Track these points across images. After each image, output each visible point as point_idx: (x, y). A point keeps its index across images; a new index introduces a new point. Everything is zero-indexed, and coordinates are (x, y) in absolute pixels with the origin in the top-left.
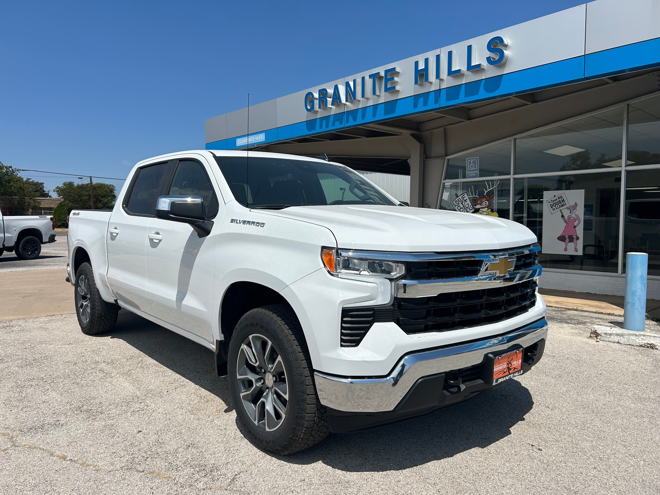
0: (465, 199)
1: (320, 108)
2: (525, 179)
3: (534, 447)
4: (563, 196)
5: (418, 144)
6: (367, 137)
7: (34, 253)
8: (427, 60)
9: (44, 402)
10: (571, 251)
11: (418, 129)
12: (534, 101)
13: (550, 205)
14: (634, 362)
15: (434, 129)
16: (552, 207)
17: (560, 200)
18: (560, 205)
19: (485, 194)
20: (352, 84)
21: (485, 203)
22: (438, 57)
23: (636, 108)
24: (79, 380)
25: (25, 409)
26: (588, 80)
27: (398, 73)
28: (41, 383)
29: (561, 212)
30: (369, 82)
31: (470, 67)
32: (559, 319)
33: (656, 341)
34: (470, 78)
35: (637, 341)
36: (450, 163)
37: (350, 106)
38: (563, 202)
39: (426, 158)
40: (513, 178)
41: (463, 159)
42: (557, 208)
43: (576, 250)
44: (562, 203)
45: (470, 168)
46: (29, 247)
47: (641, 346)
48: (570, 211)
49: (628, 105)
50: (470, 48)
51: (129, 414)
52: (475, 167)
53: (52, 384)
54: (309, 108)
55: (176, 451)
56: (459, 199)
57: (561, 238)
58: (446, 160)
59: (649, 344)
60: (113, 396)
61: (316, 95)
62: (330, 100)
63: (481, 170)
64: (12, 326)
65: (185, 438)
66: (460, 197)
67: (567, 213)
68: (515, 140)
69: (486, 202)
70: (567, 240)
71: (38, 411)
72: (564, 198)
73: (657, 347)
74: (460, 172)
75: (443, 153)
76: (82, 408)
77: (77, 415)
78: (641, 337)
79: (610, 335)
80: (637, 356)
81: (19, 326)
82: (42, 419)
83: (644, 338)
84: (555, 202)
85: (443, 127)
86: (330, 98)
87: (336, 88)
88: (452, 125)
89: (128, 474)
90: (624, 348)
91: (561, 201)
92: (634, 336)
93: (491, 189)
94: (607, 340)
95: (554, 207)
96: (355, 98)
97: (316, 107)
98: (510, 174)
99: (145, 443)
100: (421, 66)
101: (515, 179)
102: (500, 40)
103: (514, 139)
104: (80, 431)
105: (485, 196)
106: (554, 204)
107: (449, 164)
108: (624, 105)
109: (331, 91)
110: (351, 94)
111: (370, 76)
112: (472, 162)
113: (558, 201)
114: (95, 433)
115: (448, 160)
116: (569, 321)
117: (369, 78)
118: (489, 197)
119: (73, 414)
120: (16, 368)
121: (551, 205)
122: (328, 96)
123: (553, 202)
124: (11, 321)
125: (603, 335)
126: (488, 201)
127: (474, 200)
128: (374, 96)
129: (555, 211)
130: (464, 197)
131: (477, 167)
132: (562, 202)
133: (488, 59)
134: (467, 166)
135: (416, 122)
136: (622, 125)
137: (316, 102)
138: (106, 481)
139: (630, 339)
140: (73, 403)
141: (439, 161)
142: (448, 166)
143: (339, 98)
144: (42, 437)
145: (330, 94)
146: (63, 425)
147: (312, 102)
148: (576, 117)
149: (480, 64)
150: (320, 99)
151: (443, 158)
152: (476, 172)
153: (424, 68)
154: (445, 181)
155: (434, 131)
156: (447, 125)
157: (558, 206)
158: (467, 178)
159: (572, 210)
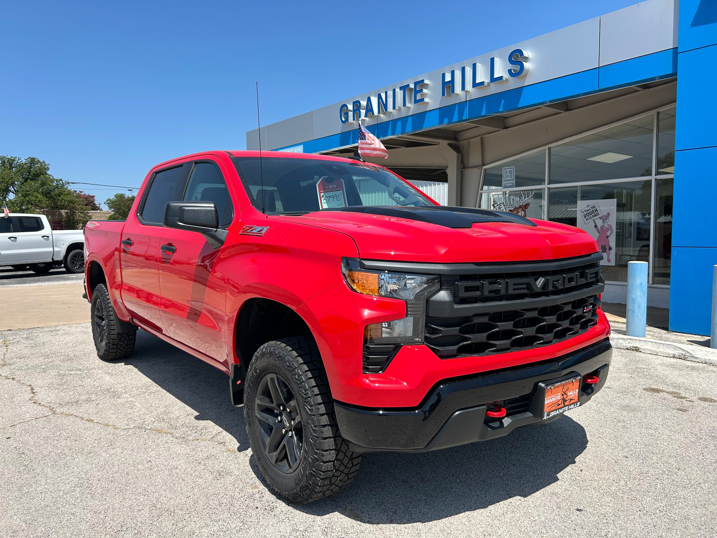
0: (501, 209)
1: (354, 119)
4: (596, 205)
5: (456, 153)
6: (407, 147)
7: (81, 267)
8: (453, 72)
9: (80, 386)
11: (456, 139)
12: (568, 110)
13: (584, 215)
15: (471, 138)
16: (585, 217)
17: (593, 209)
19: (521, 204)
20: (383, 95)
21: (521, 214)
22: (463, 69)
24: (111, 371)
26: (603, 91)
27: (428, 84)
29: (595, 222)
30: (399, 93)
31: (493, 79)
33: (640, 345)
34: (495, 89)
36: (487, 172)
37: (383, 118)
38: (596, 211)
39: (464, 168)
41: (500, 167)
43: (609, 261)
44: (595, 213)
45: (506, 178)
46: (77, 261)
47: (628, 349)
48: (603, 220)
49: (658, 113)
50: (492, 60)
51: (146, 394)
52: (511, 177)
54: (343, 119)
55: (178, 417)
58: (483, 170)
59: (634, 347)
60: (136, 382)
61: (350, 107)
62: (363, 112)
63: (517, 180)
64: (58, 330)
65: (187, 410)
66: (497, 208)
67: (599, 223)
68: (550, 149)
70: (600, 250)
71: (74, 392)
72: (597, 207)
73: (641, 350)
81: (64, 330)
82: (77, 397)
83: (631, 341)
84: (588, 212)
86: (364, 109)
87: (369, 100)
88: (488, 134)
89: (139, 430)
91: (594, 211)
93: (527, 199)
95: (587, 217)
96: (386, 110)
97: (351, 119)
98: (544, 184)
99: (155, 413)
100: (448, 78)
101: (549, 189)
102: (520, 52)
103: (549, 147)
104: (106, 405)
106: (588, 214)
108: (654, 112)
109: (364, 103)
110: (383, 106)
111: (401, 88)
112: (508, 171)
113: (591, 210)
114: (118, 406)
115: (485, 170)
117: (400, 90)
118: (525, 207)
120: (60, 363)
122: (361, 108)
123: (586, 212)
124: (57, 326)
126: (523, 211)
128: (405, 108)
129: (588, 221)
130: (500, 207)
131: (513, 177)
133: (510, 71)
134: (504, 176)
135: (454, 131)
136: (652, 132)
137: (351, 114)
138: (121, 434)
139: (618, 343)
141: (476, 171)
142: (485, 174)
143: (372, 110)
144: (77, 408)
145: (363, 107)
146: (93, 401)
147: (347, 114)
148: (608, 125)
149: (502, 76)
150: (354, 111)
151: (480, 168)
152: (512, 182)
153: (450, 80)
154: (481, 192)
155: (472, 140)
156: (483, 135)
157: (592, 216)
158: (504, 188)
159: (605, 219)
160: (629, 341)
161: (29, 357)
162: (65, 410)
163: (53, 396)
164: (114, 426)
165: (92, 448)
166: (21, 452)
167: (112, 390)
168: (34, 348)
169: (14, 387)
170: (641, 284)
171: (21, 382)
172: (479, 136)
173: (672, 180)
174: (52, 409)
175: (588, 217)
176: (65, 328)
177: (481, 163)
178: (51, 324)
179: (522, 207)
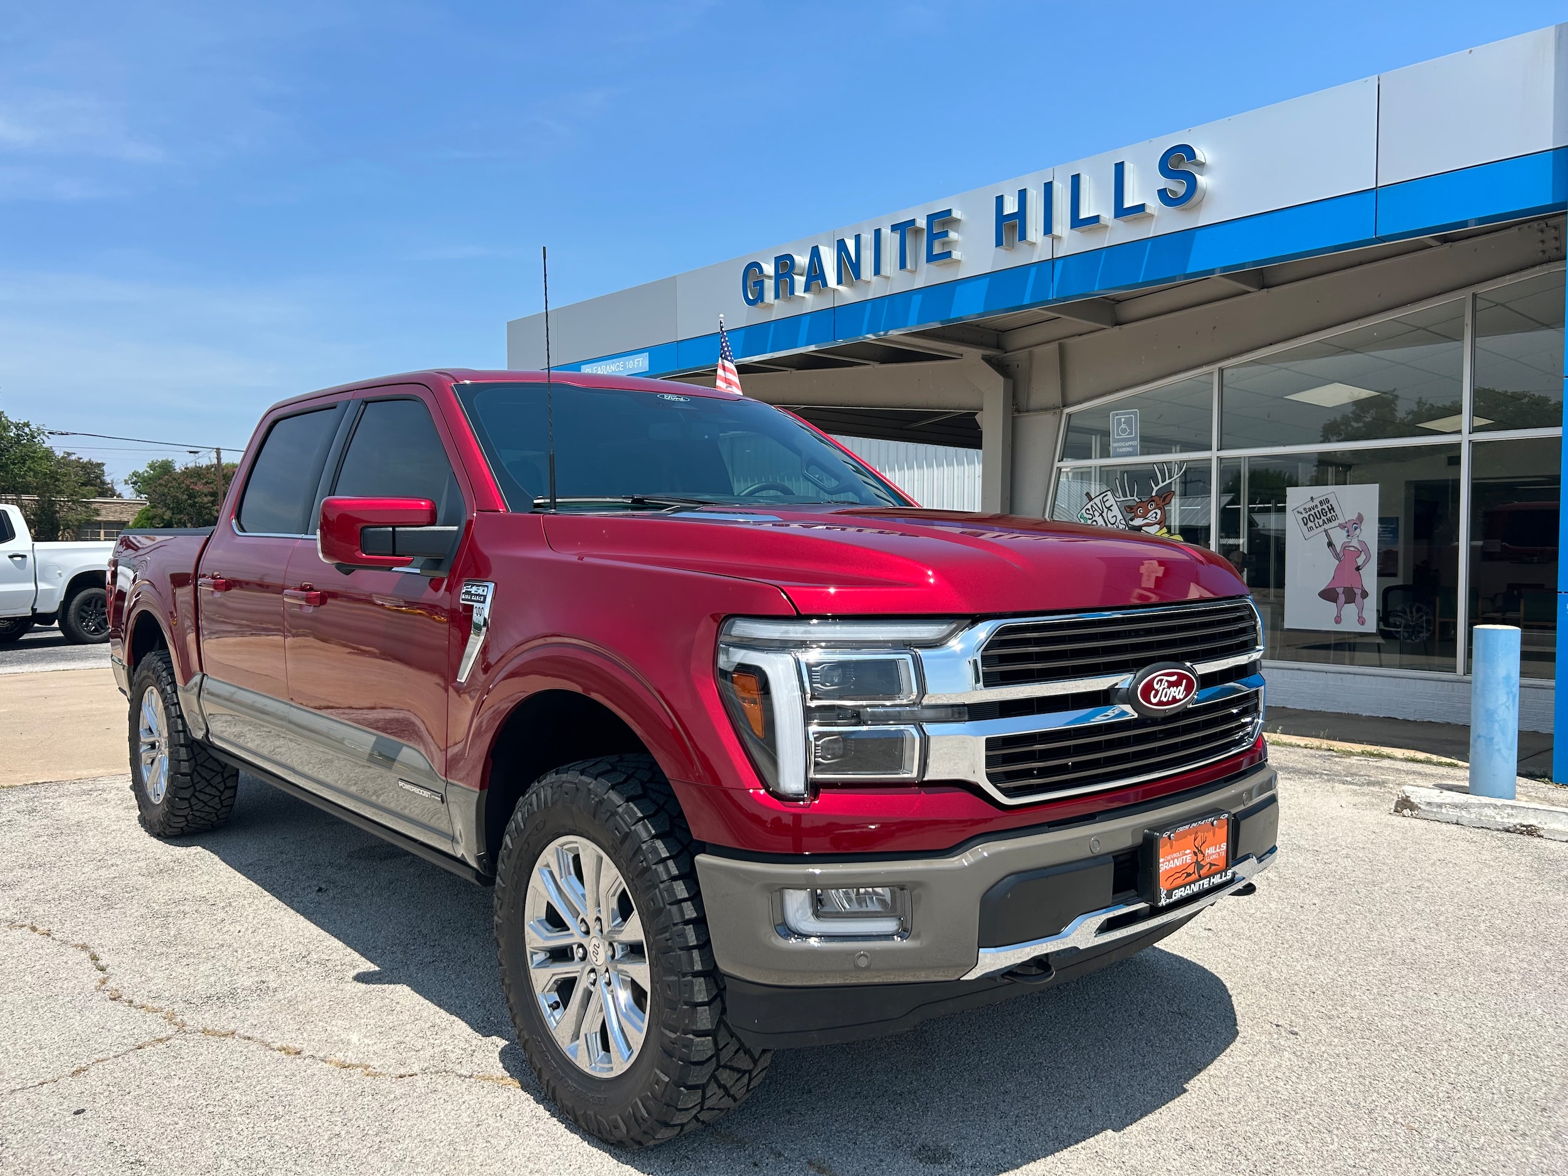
0: (1108, 504)
1: (777, 296)
2: (1243, 459)
3: (1280, 1028)
4: (1331, 498)
5: (999, 380)
6: (882, 363)
7: (102, 628)
8: (1023, 194)
9: (223, 945)
11: (999, 346)
12: (1264, 286)
13: (1303, 519)
14: (1492, 863)
15: (1036, 345)
16: (1306, 524)
17: (1325, 507)
19: (1154, 494)
20: (851, 244)
21: (1155, 515)
22: (1049, 187)
23: (1492, 302)
25: (185, 961)
26: (1385, 242)
27: (959, 220)
28: (204, 907)
29: (1328, 535)
30: (891, 241)
31: (1120, 211)
32: (1326, 774)
33: (1539, 820)
34: (1120, 233)
35: (1499, 818)
36: (1073, 422)
37: (847, 294)
38: (1332, 511)
39: (1018, 411)
40: (1217, 457)
41: (1104, 412)
42: (1317, 525)
43: (1362, 621)
44: (1329, 515)
45: (1118, 435)
46: (91, 615)
47: (1507, 831)
48: (1348, 532)
49: (1474, 296)
50: (1120, 168)
52: (1131, 433)
53: (230, 910)
54: (751, 297)
56: (1094, 505)
57: (1328, 595)
58: (1064, 416)
59: (1524, 826)
62: (800, 281)
63: (1143, 439)
66: (1097, 500)
67: (1339, 537)
68: (1221, 370)
69: (1155, 513)
70: (1342, 598)
71: (214, 965)
72: (1333, 502)
73: (1542, 833)
74: (1095, 443)
75: (1055, 397)
76: (308, 958)
77: (301, 970)
78: (1506, 811)
79: (1440, 806)
80: (1498, 850)
82: (227, 979)
83: (1514, 812)
84: (1312, 512)
85: (1057, 342)
86: (801, 275)
87: (815, 252)
88: (1077, 337)
89: (441, 1081)
90: (1468, 833)
91: (1327, 510)
92: (1491, 807)
93: (1168, 481)
94: (1433, 818)
95: (1310, 524)
96: (857, 274)
97: (769, 295)
98: (1210, 449)
100: (1011, 207)
101: (1220, 459)
102: (1187, 151)
103: (1219, 368)
105: (1153, 499)
106: (1311, 517)
107: (1070, 425)
108: (1466, 294)
109: (802, 260)
110: (849, 268)
111: (894, 228)
112: (1123, 420)
113: (1320, 509)
114: (350, 1005)
115: (1069, 415)
116: (1349, 779)
117: (892, 231)
118: (1164, 500)
119: (293, 969)
121: (1305, 519)
122: (796, 271)
123: (1309, 513)
125: (1423, 807)
126: (1160, 509)
127: (1129, 507)
128: (903, 272)
129: (1312, 533)
130: (1105, 499)
131: (1136, 433)
132: (1328, 513)
133: (1162, 193)
134: (1113, 431)
135: (996, 330)
136: (1460, 338)
137: (769, 284)
138: (397, 1094)
139: (1481, 815)
140: (285, 946)
141: (1048, 418)
142: (1069, 428)
143: (822, 276)
144: (238, 1012)
145: (800, 266)
146: (275, 990)
147: (760, 284)
148: (1359, 321)
149: (1143, 205)
150: (778, 277)
151: (1058, 411)
152: (1132, 443)
153: (1016, 210)
154: (1060, 464)
155: (1037, 350)
156: (1066, 338)
157: (1321, 522)
158: (1113, 457)
159: (1351, 530)
160: (1509, 810)
161: (53, 865)
162: (208, 1018)
163: (159, 979)
164: (367, 1067)
165: (334, 1141)
166: (132, 1159)
167: (315, 956)
168: (59, 839)
169: (40, 951)
170: (1508, 678)
171: (56, 937)
172: (1055, 341)
173: (1558, 440)
174: (170, 1018)
175: (1312, 524)
176: (118, 784)
177: (1059, 402)
178: (78, 773)
179: (1157, 499)
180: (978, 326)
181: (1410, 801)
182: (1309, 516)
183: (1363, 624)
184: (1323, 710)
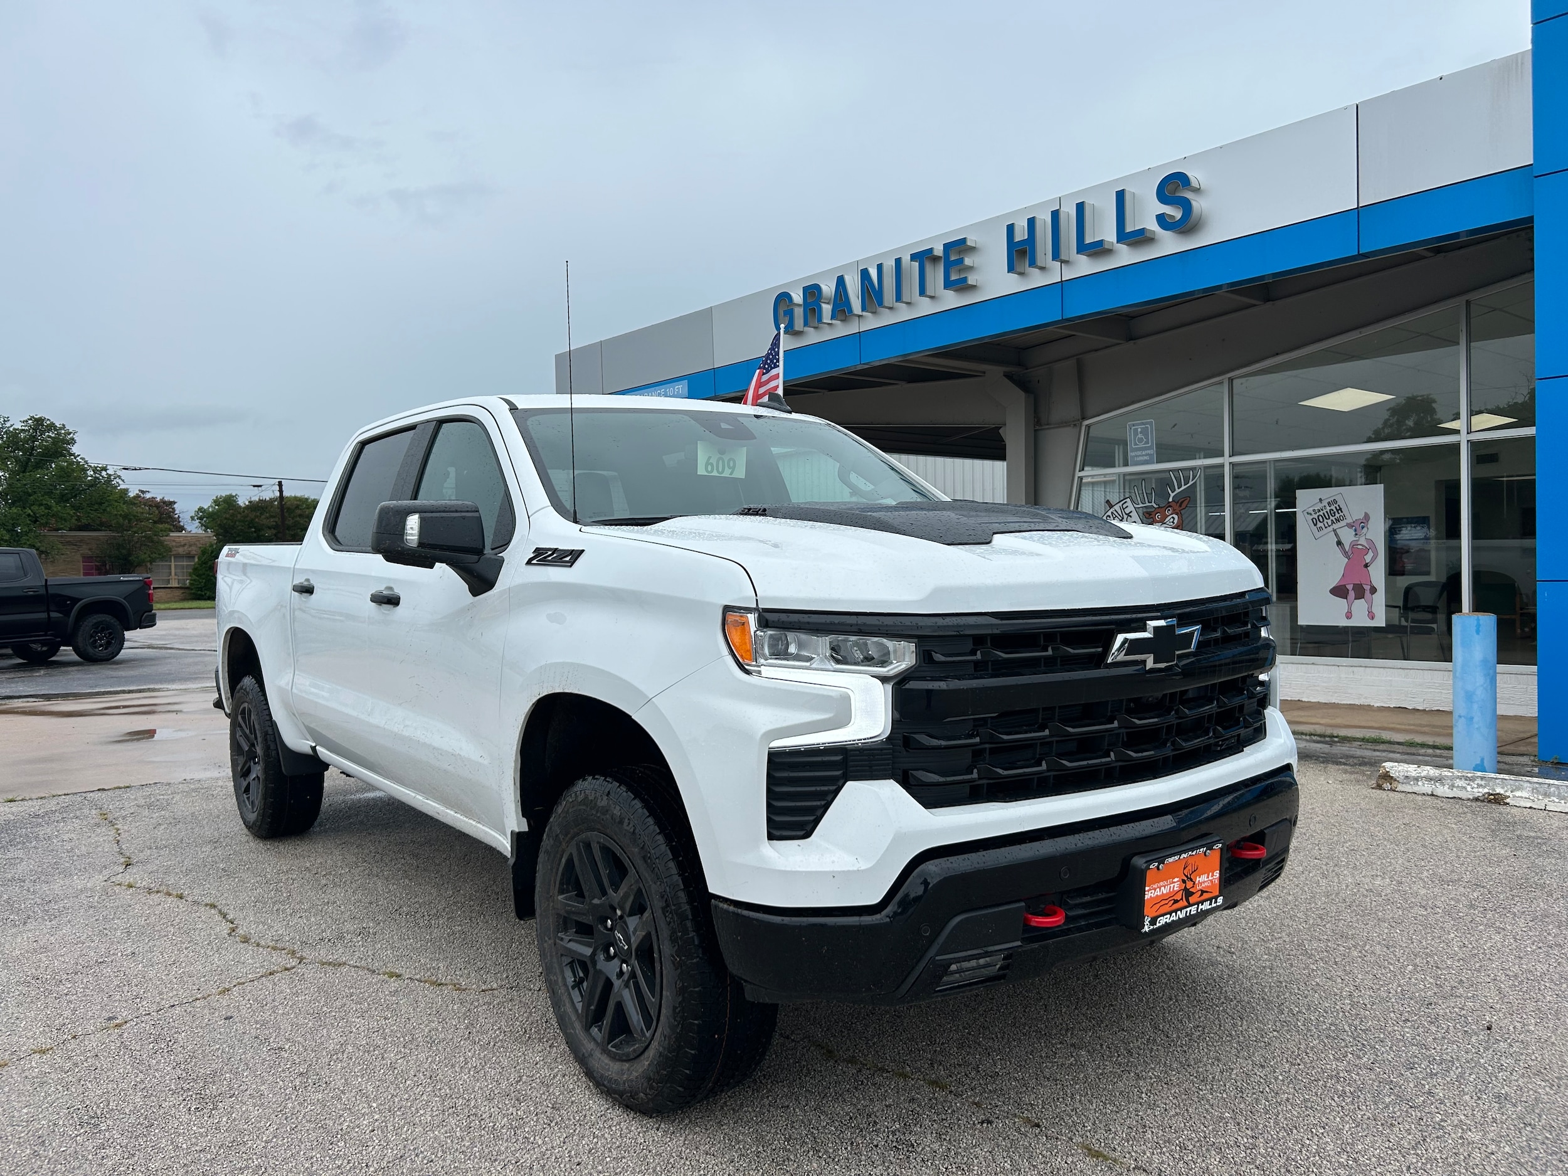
0: (1127, 511)
1: (806, 324)
2: (1268, 463)
4: (1339, 499)
5: (1022, 394)
6: (910, 382)
8: (1032, 222)
10: (1360, 620)
11: (1019, 364)
12: (1268, 299)
13: (1312, 520)
15: (1056, 361)
16: (1315, 525)
17: (1333, 508)
18: (1333, 518)
19: (1171, 500)
20: (873, 273)
21: (1172, 520)
22: (1056, 215)
23: (1487, 307)
26: (1370, 258)
29: (1336, 535)
30: (911, 268)
31: (1123, 235)
32: (1322, 757)
33: (1506, 789)
34: (1126, 256)
35: (1469, 788)
36: (1092, 434)
37: (871, 322)
38: (1340, 511)
39: (1040, 424)
40: (1230, 463)
41: (1120, 423)
42: (1326, 525)
43: (1372, 616)
44: (1337, 515)
45: (1136, 444)
47: (1477, 799)
48: (1355, 530)
49: (1468, 303)
50: (1121, 195)
52: (1147, 442)
56: (1115, 512)
57: (1339, 591)
59: (1492, 795)
61: (798, 297)
62: (827, 309)
63: (1159, 448)
66: (1117, 507)
67: (1347, 537)
68: (1231, 380)
69: (1173, 518)
70: (1352, 594)
72: (1341, 503)
73: (1508, 801)
74: (1118, 452)
75: (1075, 412)
77: (395, 919)
78: (1476, 782)
79: (1416, 779)
80: (1463, 816)
83: (1483, 783)
84: (1321, 513)
85: (1075, 358)
86: (830, 303)
87: (841, 281)
88: (1094, 352)
91: (1335, 510)
92: (1463, 779)
93: (1183, 487)
94: (1409, 791)
95: (1319, 525)
96: (881, 301)
97: (799, 323)
98: (1223, 455)
100: (1021, 235)
101: (1232, 465)
102: (1182, 178)
103: (1229, 378)
105: (1170, 504)
106: (1320, 518)
107: (1090, 435)
108: (1461, 300)
109: (829, 289)
110: (873, 295)
111: (913, 257)
112: (1139, 430)
113: (1328, 508)
115: (1088, 427)
116: (1343, 760)
117: (912, 260)
118: (1180, 506)
119: (388, 919)
121: (1314, 520)
122: (823, 300)
123: (1318, 514)
125: (1401, 781)
126: (1177, 514)
127: (1147, 513)
128: (923, 298)
129: (1322, 533)
130: (1124, 506)
131: (1152, 442)
132: (1336, 513)
133: (1161, 219)
134: (1131, 441)
135: (1018, 348)
136: (1457, 343)
137: (799, 313)
139: (1454, 787)
141: (1069, 431)
142: (1088, 439)
143: (847, 304)
144: (346, 950)
145: (827, 296)
147: (790, 313)
148: (1360, 330)
149: (1145, 229)
150: (807, 305)
151: (1077, 423)
152: (1149, 452)
153: (1026, 238)
154: (1081, 474)
155: (1056, 366)
156: (1081, 354)
157: (1330, 522)
158: (1131, 465)
159: (1359, 529)
160: (1479, 781)
162: (323, 954)
164: (456, 984)
169: (177, 910)
171: (188, 899)
172: (1074, 356)
174: (292, 954)
175: (1321, 525)
177: (1079, 415)
179: (1173, 504)
180: (999, 344)
181: (1389, 776)
182: (1318, 517)
183: (1373, 618)
184: (1336, 702)
